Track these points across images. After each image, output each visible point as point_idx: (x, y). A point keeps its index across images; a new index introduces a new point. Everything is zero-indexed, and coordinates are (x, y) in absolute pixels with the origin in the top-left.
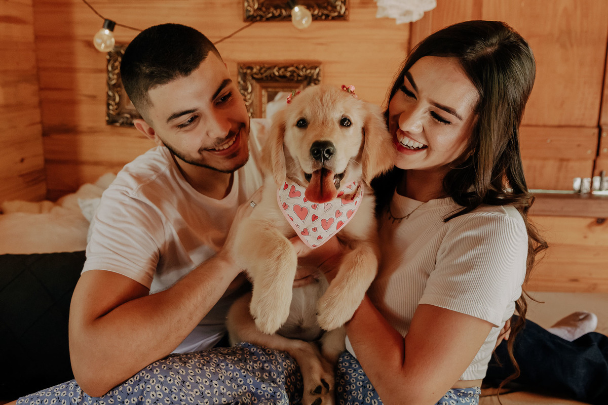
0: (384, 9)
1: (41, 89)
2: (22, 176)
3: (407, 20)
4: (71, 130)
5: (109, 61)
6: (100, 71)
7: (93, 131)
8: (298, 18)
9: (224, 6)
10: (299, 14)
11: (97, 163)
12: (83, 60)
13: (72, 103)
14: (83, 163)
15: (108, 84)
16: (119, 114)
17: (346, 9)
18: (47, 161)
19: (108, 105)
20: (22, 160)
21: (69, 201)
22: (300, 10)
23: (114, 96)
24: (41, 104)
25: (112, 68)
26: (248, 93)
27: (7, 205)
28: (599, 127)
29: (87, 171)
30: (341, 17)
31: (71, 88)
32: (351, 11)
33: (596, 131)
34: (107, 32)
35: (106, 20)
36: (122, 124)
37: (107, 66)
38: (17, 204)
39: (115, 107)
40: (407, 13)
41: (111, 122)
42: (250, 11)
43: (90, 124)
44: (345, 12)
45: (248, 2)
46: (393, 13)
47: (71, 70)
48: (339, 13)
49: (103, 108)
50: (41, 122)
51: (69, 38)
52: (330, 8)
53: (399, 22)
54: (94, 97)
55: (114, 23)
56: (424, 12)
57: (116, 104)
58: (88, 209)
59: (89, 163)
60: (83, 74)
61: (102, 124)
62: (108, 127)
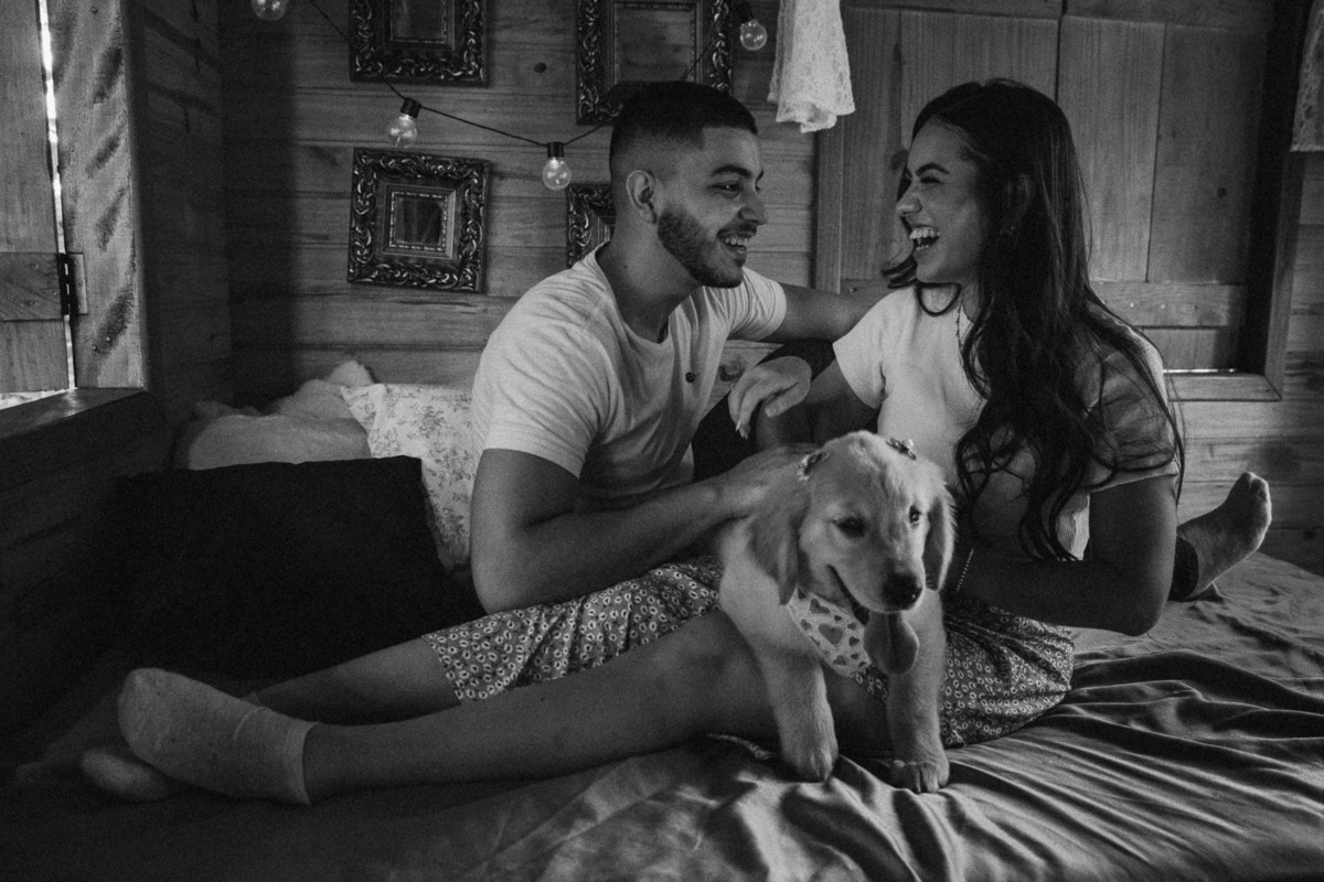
0: (788, 111)
1: (229, 225)
2: (213, 364)
3: (815, 127)
4: (283, 292)
5: (355, 179)
6: (339, 196)
7: (321, 293)
11: (327, 347)
12: (307, 177)
13: (288, 248)
14: (303, 347)
15: (354, 214)
16: (371, 263)
18: (235, 345)
19: (353, 248)
20: (212, 337)
21: (289, 406)
23: (365, 234)
24: (229, 249)
25: (362, 189)
26: (585, 230)
29: (310, 359)
31: (285, 223)
34: (406, 118)
35: (406, 100)
36: (377, 283)
37: (355, 186)
39: (366, 252)
40: (816, 117)
41: (356, 280)
42: (588, 107)
43: (314, 283)
45: (585, 93)
46: (801, 116)
47: (287, 194)
49: (343, 257)
50: (229, 280)
51: (286, 143)
53: (804, 130)
54: (326, 237)
55: (420, 106)
56: (839, 118)
57: (366, 247)
58: (360, 403)
59: (310, 347)
60: (305, 201)
61: (340, 280)
62: (349, 285)
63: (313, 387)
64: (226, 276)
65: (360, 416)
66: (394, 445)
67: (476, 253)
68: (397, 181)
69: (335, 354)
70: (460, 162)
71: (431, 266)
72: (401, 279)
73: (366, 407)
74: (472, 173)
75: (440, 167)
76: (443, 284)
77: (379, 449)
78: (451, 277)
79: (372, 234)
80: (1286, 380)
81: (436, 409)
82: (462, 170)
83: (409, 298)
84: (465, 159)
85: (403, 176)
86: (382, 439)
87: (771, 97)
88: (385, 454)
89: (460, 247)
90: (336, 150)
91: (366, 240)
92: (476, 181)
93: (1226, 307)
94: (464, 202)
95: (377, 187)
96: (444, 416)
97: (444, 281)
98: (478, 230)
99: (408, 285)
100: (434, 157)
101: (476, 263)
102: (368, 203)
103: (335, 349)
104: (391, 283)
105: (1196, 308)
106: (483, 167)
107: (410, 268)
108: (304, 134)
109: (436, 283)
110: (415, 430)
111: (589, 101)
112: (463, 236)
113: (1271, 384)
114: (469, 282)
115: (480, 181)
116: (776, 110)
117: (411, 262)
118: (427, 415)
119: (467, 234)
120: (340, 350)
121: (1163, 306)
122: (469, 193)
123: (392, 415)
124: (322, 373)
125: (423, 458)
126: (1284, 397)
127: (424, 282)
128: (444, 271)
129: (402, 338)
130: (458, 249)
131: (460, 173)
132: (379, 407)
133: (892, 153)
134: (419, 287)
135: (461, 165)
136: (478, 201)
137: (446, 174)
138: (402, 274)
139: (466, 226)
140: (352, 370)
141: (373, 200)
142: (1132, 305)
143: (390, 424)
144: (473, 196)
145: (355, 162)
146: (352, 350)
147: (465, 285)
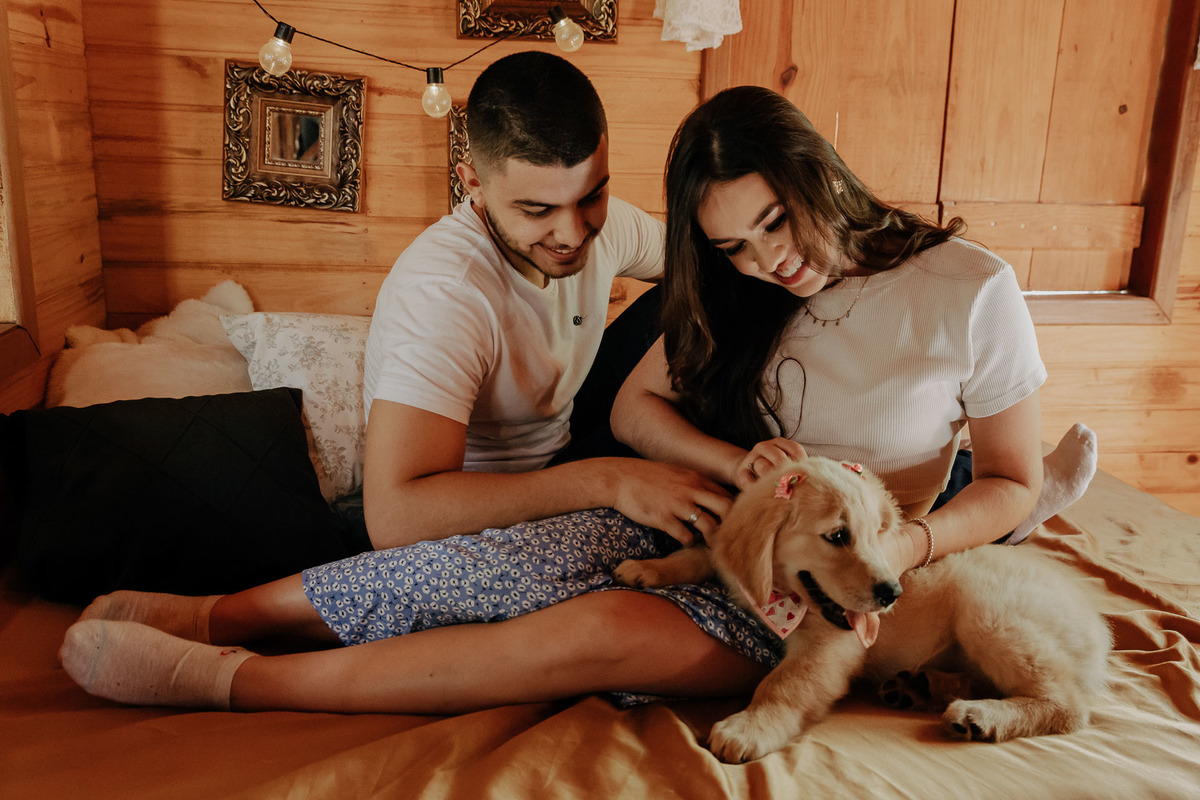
0: (674, 29)
1: (95, 138)
2: (82, 285)
3: (699, 46)
4: (154, 209)
5: (228, 93)
6: (210, 109)
7: (194, 211)
8: (564, 36)
9: (422, 11)
10: (567, 30)
11: (200, 266)
12: (176, 88)
13: (157, 162)
14: (176, 265)
15: (227, 129)
16: (247, 181)
17: (614, 26)
18: (107, 263)
19: (228, 166)
20: (82, 259)
21: (163, 326)
22: (568, 25)
23: (240, 151)
24: (95, 163)
25: (235, 104)
26: (466, 150)
27: (74, 332)
28: (939, 203)
29: (184, 278)
30: (609, 38)
31: (154, 137)
32: (620, 27)
33: (936, 208)
34: (281, 42)
35: (280, 24)
36: (253, 200)
37: (227, 101)
38: (86, 331)
39: (241, 169)
40: (702, 34)
41: (233, 194)
42: (470, 22)
43: (188, 199)
44: (613, 31)
45: (466, 7)
46: (686, 35)
47: (153, 106)
48: (606, 31)
49: (218, 171)
50: (97, 196)
51: (151, 50)
52: (591, 24)
53: (690, 49)
54: (198, 152)
55: (294, 30)
56: (725, 37)
57: (241, 165)
58: (240, 332)
59: (185, 265)
60: (173, 114)
61: (215, 198)
62: (224, 203)
63: (187, 307)
64: (94, 191)
65: (240, 345)
66: (275, 377)
67: (355, 173)
68: (272, 96)
69: (209, 274)
70: (337, 78)
71: (309, 185)
72: (277, 198)
73: (246, 336)
74: (349, 90)
75: (316, 83)
76: (321, 204)
77: (261, 382)
78: (330, 197)
79: (247, 151)
80: (1178, 303)
81: (317, 339)
82: (339, 85)
83: (291, 217)
84: (342, 75)
85: (278, 91)
86: (263, 370)
87: (657, 13)
88: (266, 386)
89: (338, 165)
90: (207, 60)
91: (241, 157)
92: (354, 98)
93: (1120, 228)
94: (342, 119)
95: (251, 101)
96: (323, 346)
97: (322, 201)
98: (356, 148)
99: (286, 203)
100: (310, 71)
101: (355, 183)
102: (241, 119)
103: (212, 268)
104: (270, 200)
105: (1089, 229)
106: (361, 84)
107: (288, 188)
108: (172, 41)
109: (315, 203)
110: (296, 361)
111: (470, 15)
112: (342, 155)
113: (1160, 308)
114: (349, 202)
115: (359, 97)
116: (661, 26)
117: (288, 180)
118: (308, 346)
119: (345, 153)
120: (216, 268)
121: (1055, 228)
122: (347, 110)
123: (272, 345)
124: (198, 293)
125: (304, 389)
126: (1173, 321)
127: (301, 202)
128: (322, 190)
129: (283, 256)
130: (337, 168)
131: (337, 90)
132: (260, 337)
133: (783, 69)
134: (296, 206)
135: (338, 81)
136: (357, 119)
137: (323, 90)
138: (279, 192)
139: (344, 145)
140: (230, 291)
141: (247, 117)
142: (1023, 226)
143: (272, 354)
144: (351, 113)
145: (227, 75)
146: (228, 269)
147: (345, 205)
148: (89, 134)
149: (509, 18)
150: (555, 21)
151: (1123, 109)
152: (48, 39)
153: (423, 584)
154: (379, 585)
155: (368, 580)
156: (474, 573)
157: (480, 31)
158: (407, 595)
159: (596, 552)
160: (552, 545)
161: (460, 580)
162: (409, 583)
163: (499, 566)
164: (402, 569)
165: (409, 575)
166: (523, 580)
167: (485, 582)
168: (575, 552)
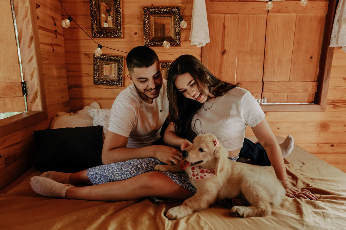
0: (193, 42)
1: (67, 71)
2: (62, 103)
3: (201, 46)
4: (80, 86)
5: (94, 61)
6: (91, 64)
7: (88, 87)
8: (165, 45)
9: (136, 41)
10: (166, 43)
11: (89, 99)
12: (84, 60)
13: (80, 76)
14: (84, 99)
15: (94, 69)
16: (98, 80)
17: (180, 42)
18: (70, 98)
19: (94, 77)
20: (63, 97)
21: (81, 112)
22: (166, 42)
23: (97, 73)
24: (67, 77)
25: (96, 63)
27: (59, 113)
28: (263, 82)
29: (86, 101)
30: (179, 45)
31: (79, 71)
32: (182, 43)
33: (262, 83)
34: (99, 49)
35: (99, 45)
36: (100, 84)
37: (94, 62)
38: (62, 113)
39: (97, 77)
40: (200, 44)
41: (96, 83)
42: (147, 43)
43: (87, 84)
44: (180, 43)
45: (146, 39)
46: (197, 44)
47: (79, 64)
48: (178, 44)
49: (92, 78)
50: (68, 84)
51: (79, 52)
52: (174, 42)
53: (198, 47)
54: (89, 74)
55: (102, 46)
56: (206, 43)
57: (97, 76)
58: (92, 113)
59: (87, 99)
60: (84, 66)
61: (92, 84)
62: (94, 85)
63: (86, 108)
64: (67, 83)
65: (92, 116)
66: (98, 123)
67: (122, 77)
68: (103, 61)
69: (91, 100)
70: (117, 56)
71: (112, 80)
72: (105, 84)
73: (93, 114)
74: (120, 59)
75: (113, 58)
76: (114, 85)
77: (95, 124)
78: (116, 83)
79: (98, 73)
80: (327, 106)
81: (108, 115)
82: (118, 58)
83: (108, 88)
84: (118, 56)
85: (105, 60)
86: (96, 122)
87: (190, 39)
88: (96, 125)
89: (118, 76)
90: (90, 54)
91: (97, 75)
92: (121, 61)
93: (311, 87)
94: (119, 66)
95: (99, 63)
96: (109, 116)
97: (115, 84)
98: (122, 72)
99: (106, 84)
100: (111, 55)
101: (122, 80)
102: (97, 66)
103: (92, 99)
104: (103, 84)
105: (303, 88)
106: (123, 58)
107: (107, 81)
108: (83, 50)
109: (113, 84)
110: (103, 119)
111: (147, 41)
112: (119, 74)
113: (322, 107)
114: (120, 84)
115: (122, 61)
116: (191, 42)
117: (107, 80)
118: (106, 116)
119: (120, 73)
120: (93, 99)
121: (293, 87)
122: (120, 64)
123: (98, 116)
124: (89, 105)
125: (104, 126)
126: (326, 110)
127: (110, 84)
128: (115, 82)
129: (107, 97)
130: (118, 77)
131: (117, 59)
132: (96, 114)
133: (222, 51)
134: (109, 85)
135: (117, 57)
136: (122, 66)
137: (114, 59)
138: (105, 82)
139: (119, 71)
140: (95, 104)
141: (98, 66)
142: (285, 87)
143: (98, 118)
144: (121, 64)
145: (94, 57)
146: (95, 99)
147: (119, 85)
148: (66, 71)
149: (155, 42)
150: (163, 42)
151: (311, 58)
152: (53, 50)
153: (110, 173)
154: (101, 173)
155: (99, 172)
156: (121, 170)
157: (149, 45)
158: (107, 175)
159: (151, 165)
160: (140, 164)
161: (118, 172)
162: (107, 172)
163: (126, 168)
164: (106, 170)
165: (108, 171)
166: (131, 172)
167: (123, 172)
168: (146, 166)
